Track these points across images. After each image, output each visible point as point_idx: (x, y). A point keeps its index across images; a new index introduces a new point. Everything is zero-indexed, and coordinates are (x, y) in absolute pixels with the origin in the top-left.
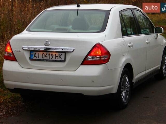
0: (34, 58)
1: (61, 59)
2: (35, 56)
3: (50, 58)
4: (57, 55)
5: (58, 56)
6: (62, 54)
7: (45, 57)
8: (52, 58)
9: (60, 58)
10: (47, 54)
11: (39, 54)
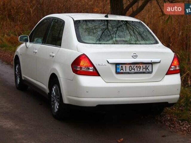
1: (149, 70)
2: (122, 69)
3: (137, 70)
4: (144, 67)
5: (145, 68)
6: (149, 66)
7: (133, 69)
8: (139, 71)
9: (147, 69)
11: (126, 66)
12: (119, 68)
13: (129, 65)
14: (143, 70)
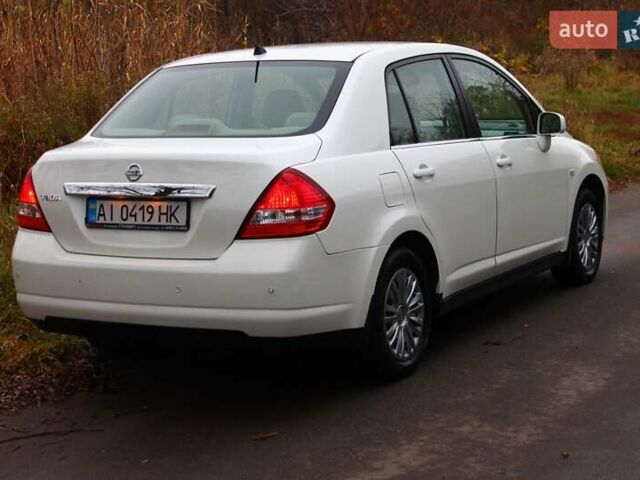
0: (97, 222)
4: (164, 211)
5: (166, 214)
7: (131, 216)
8: (149, 220)
10: (135, 207)
11: (112, 206)
12: (95, 210)
13: (121, 204)
14: (160, 220)
